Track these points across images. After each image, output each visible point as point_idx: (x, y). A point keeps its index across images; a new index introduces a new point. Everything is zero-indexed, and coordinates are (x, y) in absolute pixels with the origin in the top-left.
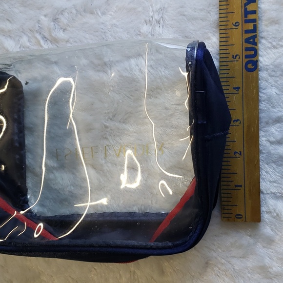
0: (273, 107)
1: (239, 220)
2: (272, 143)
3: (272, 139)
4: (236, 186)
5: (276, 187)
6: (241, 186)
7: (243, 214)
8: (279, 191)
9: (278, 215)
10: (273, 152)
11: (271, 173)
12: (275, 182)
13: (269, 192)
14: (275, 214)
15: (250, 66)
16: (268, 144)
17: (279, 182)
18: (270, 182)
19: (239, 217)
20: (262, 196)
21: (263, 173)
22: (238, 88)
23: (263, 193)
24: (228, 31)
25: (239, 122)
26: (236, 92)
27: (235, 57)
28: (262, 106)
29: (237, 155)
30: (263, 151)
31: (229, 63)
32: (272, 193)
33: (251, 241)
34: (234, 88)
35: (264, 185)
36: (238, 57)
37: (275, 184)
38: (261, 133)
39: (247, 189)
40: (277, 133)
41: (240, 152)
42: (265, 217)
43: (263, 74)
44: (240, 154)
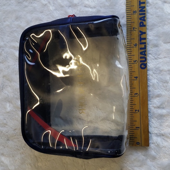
0: (155, 89)
1: (138, 145)
2: (155, 107)
3: (155, 106)
4: (136, 128)
5: (157, 130)
6: (139, 128)
7: (140, 142)
8: (159, 133)
9: (158, 145)
10: (155, 112)
11: (154, 123)
12: (156, 128)
13: (153, 133)
14: (157, 144)
15: (143, 66)
16: (153, 108)
17: (159, 128)
18: (154, 127)
19: (138, 143)
20: (150, 135)
21: (150, 123)
22: (137, 77)
23: (150, 133)
24: (131, 48)
25: (137, 94)
26: (136, 79)
27: (135, 61)
28: (150, 89)
29: (137, 112)
30: (150, 112)
31: (132, 65)
32: (155, 133)
33: (144, 158)
34: (135, 77)
35: (151, 129)
36: (136, 61)
37: (157, 129)
38: (149, 102)
39: (142, 129)
40: (157, 103)
41: (139, 110)
42: (152, 145)
43: (150, 73)
44: (138, 111)
